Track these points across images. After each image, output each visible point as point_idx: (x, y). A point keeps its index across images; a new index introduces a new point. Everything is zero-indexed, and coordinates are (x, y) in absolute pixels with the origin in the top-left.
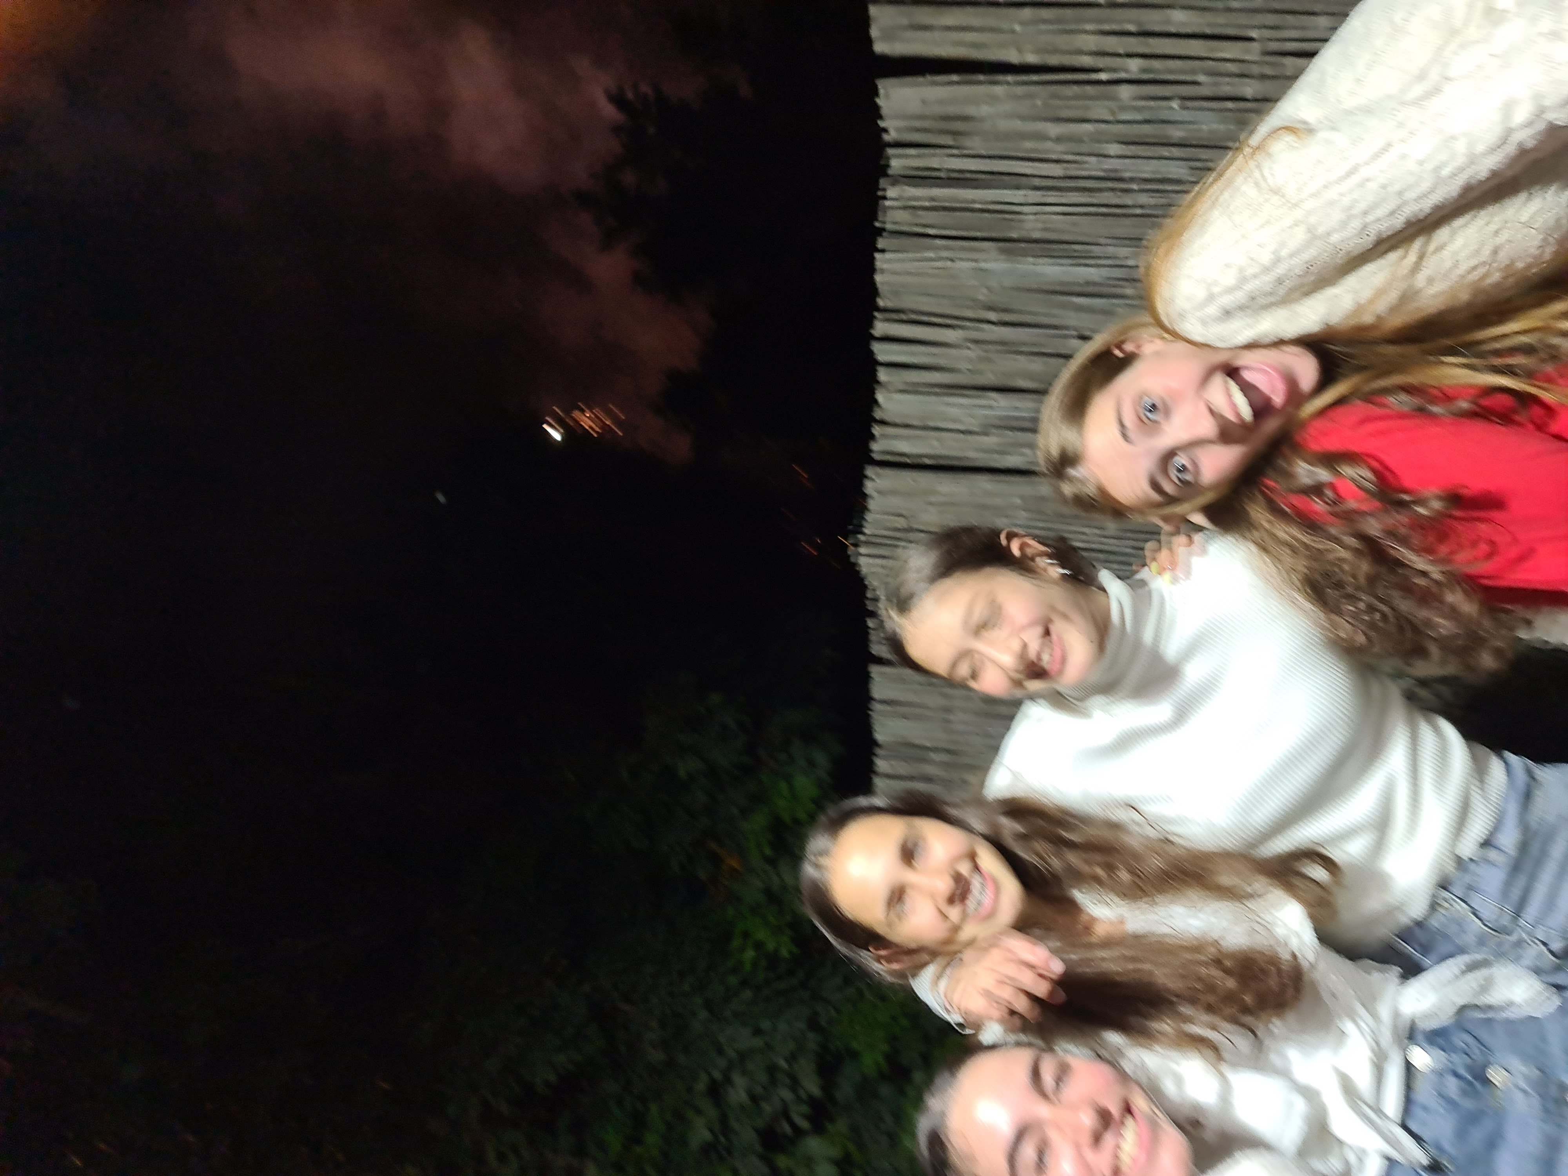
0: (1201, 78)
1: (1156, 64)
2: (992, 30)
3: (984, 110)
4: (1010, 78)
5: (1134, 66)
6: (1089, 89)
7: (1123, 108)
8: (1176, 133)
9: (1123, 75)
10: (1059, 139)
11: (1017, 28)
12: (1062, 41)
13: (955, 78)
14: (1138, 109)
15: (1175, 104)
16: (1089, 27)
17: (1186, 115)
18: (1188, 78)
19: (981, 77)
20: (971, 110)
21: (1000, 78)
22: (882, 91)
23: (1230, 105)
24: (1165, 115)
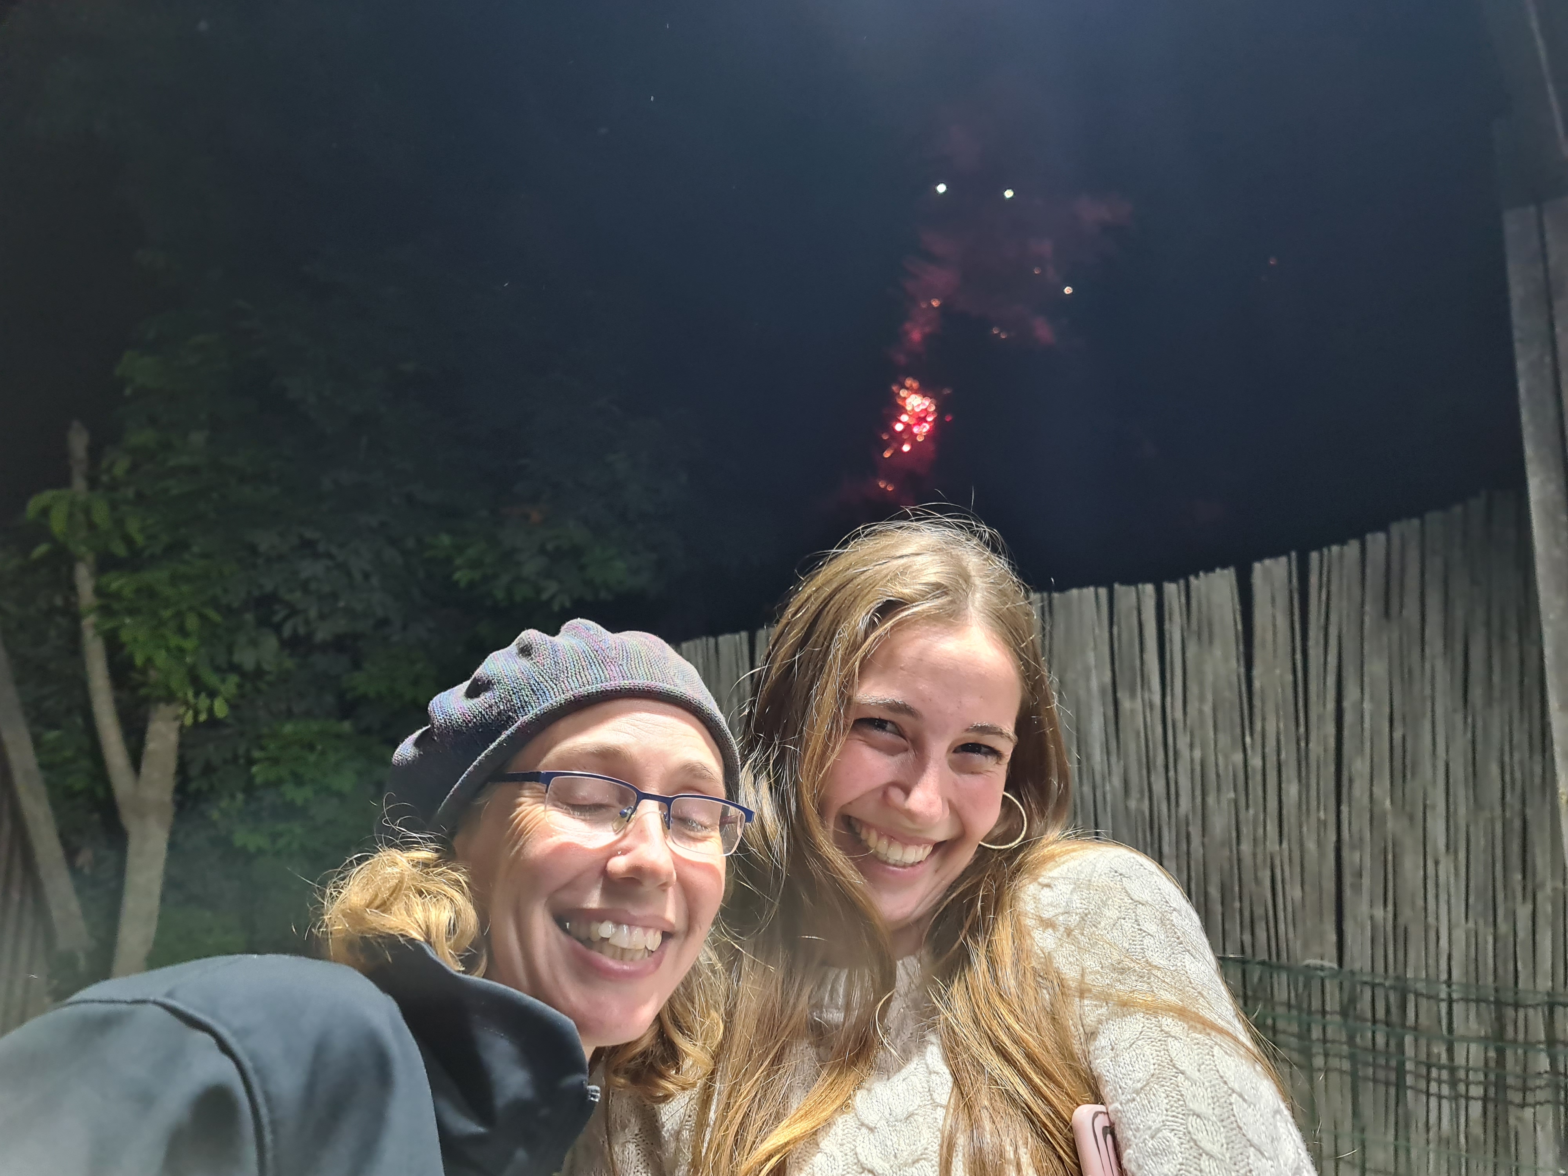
0: (1251, 811)
1: (1259, 777)
2: (1275, 651)
3: (1218, 652)
4: (1242, 670)
5: (1256, 762)
6: (1238, 731)
7: (1226, 757)
8: (1211, 800)
9: (1249, 752)
10: (1201, 712)
11: (1278, 671)
12: (1270, 707)
13: (1240, 627)
14: (1226, 767)
15: (1232, 795)
16: (1282, 725)
17: (1224, 804)
18: (1251, 802)
19: (1241, 648)
20: (1217, 642)
21: (1242, 662)
22: (1226, 572)
23: (1234, 834)
24: (1224, 788)
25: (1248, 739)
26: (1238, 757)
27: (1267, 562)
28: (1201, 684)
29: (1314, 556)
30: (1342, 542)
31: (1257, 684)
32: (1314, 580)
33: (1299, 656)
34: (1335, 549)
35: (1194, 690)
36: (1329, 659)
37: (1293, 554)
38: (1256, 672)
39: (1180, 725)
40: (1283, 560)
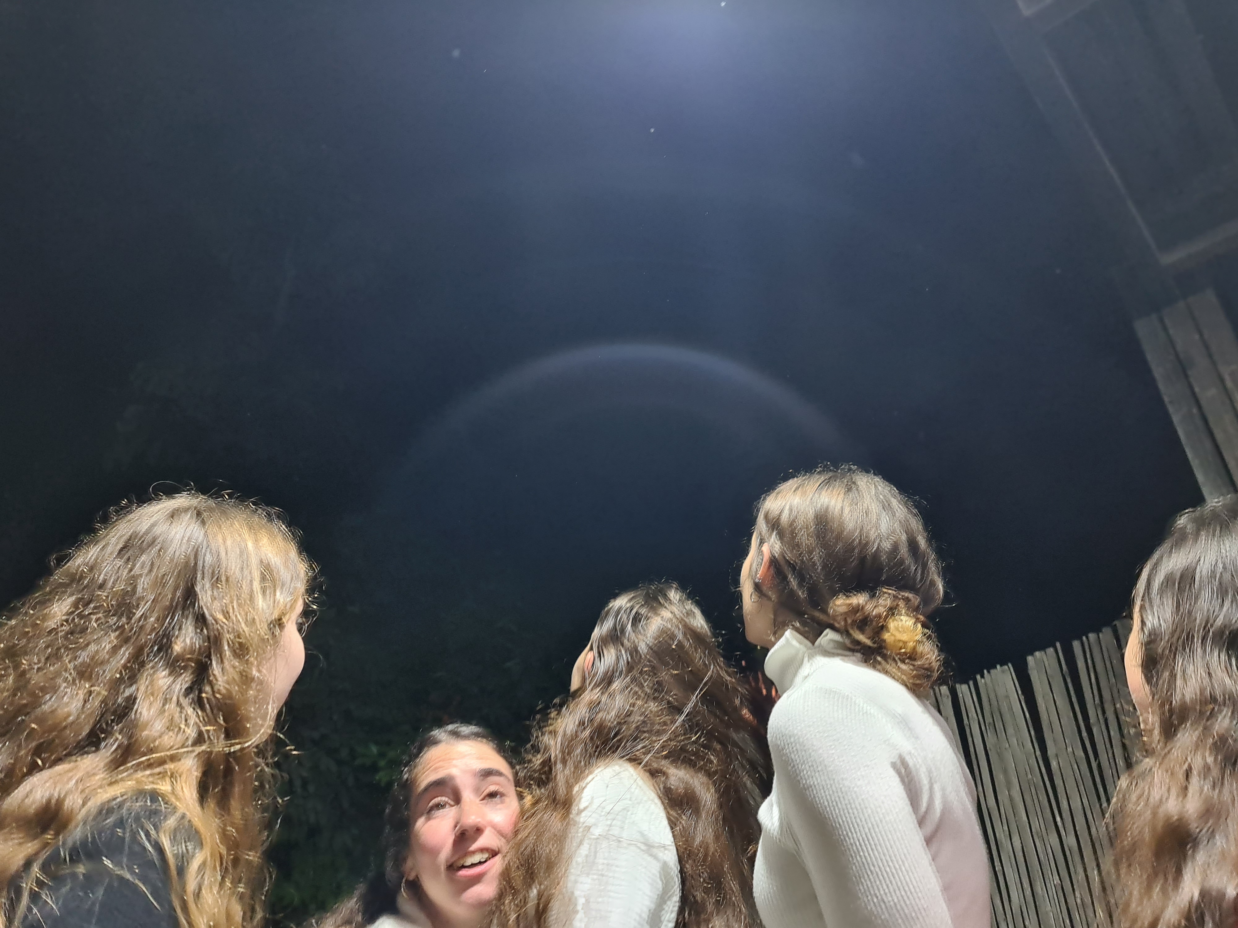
0: (1078, 895)
3: (1013, 740)
5: (1070, 839)
7: (1043, 840)
9: (1063, 834)
10: (1011, 798)
11: (1070, 749)
15: (1057, 880)
22: (1005, 668)
24: (1048, 873)
25: (1058, 819)
26: (1054, 839)
27: (1037, 654)
28: (1005, 772)
29: (1076, 644)
30: (1098, 630)
31: (1054, 764)
32: (1081, 664)
33: (1085, 734)
34: (1092, 636)
35: (1000, 778)
36: (1112, 733)
37: (1058, 645)
38: (1051, 752)
39: (995, 814)
40: (1051, 650)
